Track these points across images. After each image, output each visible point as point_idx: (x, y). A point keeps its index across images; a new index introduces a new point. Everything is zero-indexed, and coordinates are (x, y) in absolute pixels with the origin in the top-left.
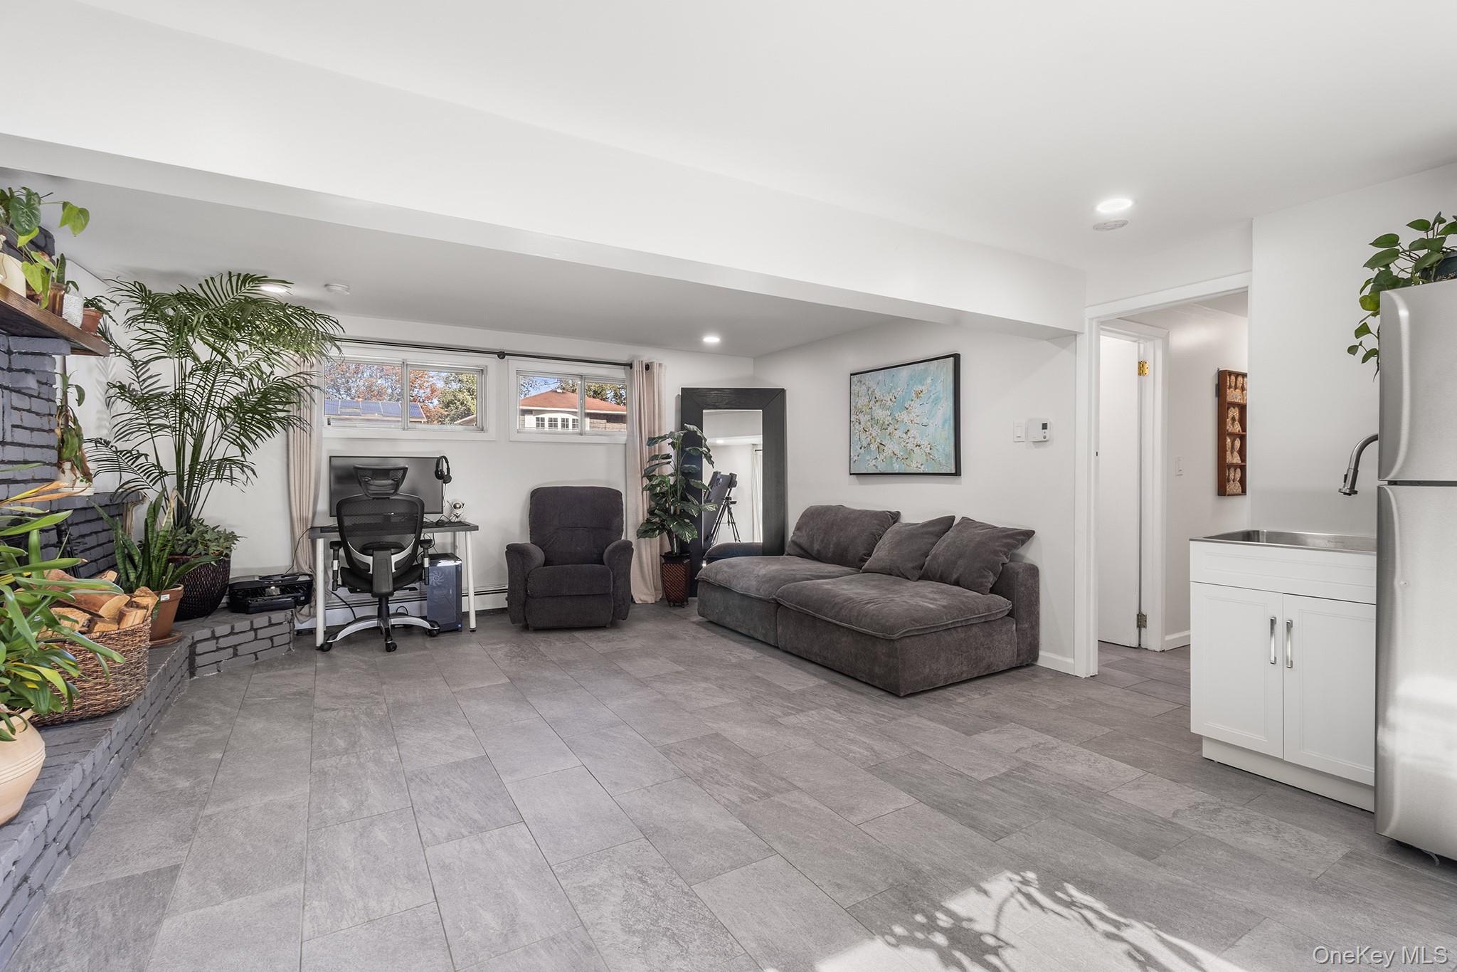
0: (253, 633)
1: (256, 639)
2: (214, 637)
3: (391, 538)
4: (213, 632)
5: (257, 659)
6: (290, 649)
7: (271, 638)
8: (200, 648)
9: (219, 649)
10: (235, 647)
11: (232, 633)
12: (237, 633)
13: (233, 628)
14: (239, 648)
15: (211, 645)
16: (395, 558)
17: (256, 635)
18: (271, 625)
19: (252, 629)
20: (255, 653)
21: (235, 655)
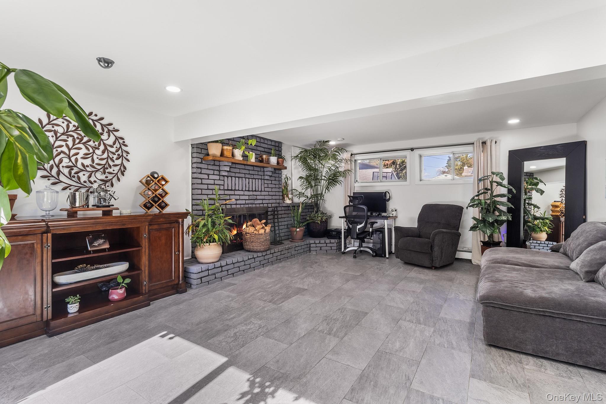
0: (325, 244)
1: (326, 246)
2: (315, 243)
3: (358, 220)
4: (315, 242)
5: (327, 252)
6: (337, 251)
7: (331, 247)
8: (312, 245)
9: (316, 247)
10: (321, 247)
11: (320, 243)
12: (321, 243)
13: (320, 241)
14: (322, 248)
15: (314, 245)
16: (359, 227)
17: (326, 245)
18: (330, 243)
19: (325, 243)
20: (326, 250)
21: (321, 249)
